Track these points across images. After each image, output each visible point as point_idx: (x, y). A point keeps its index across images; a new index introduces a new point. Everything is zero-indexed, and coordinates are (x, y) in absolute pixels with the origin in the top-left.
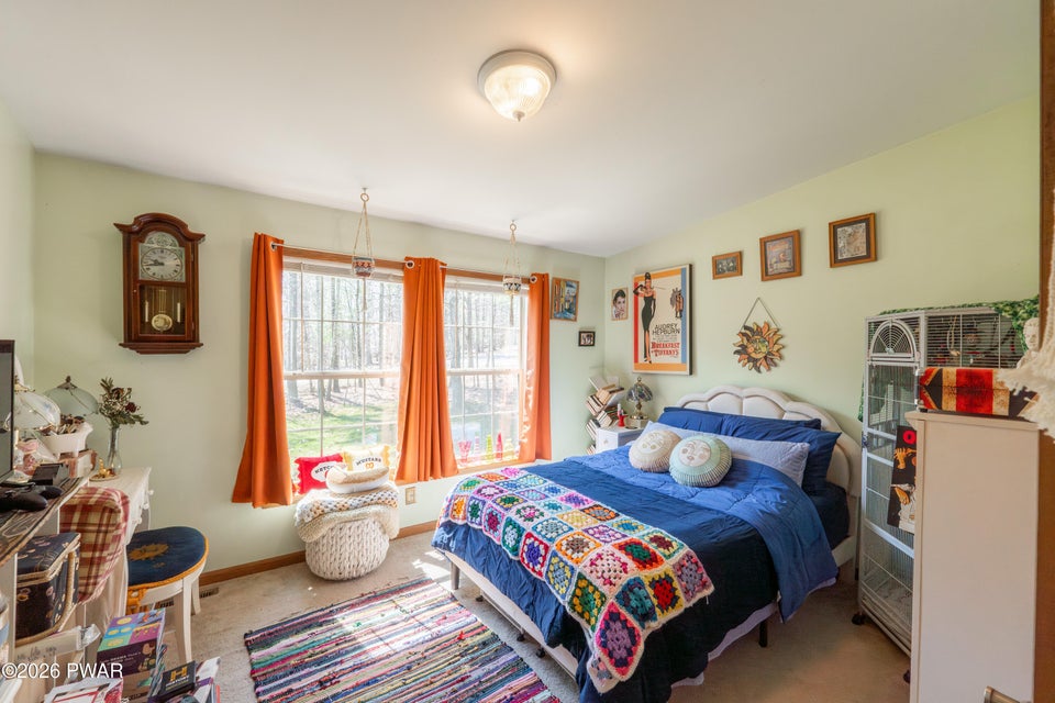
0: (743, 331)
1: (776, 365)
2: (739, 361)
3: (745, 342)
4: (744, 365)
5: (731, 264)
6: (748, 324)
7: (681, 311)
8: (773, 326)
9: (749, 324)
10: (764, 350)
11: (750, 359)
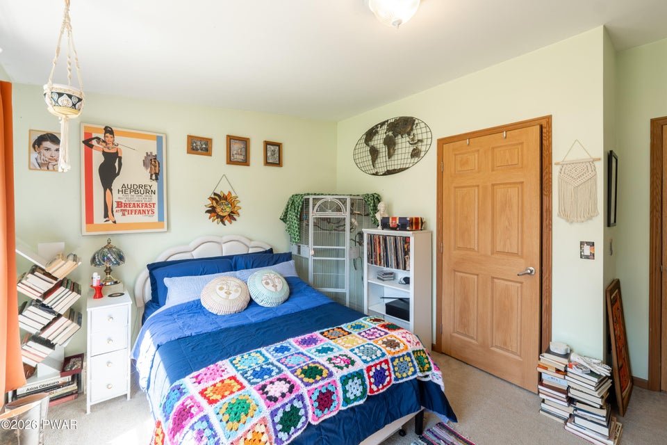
0: (213, 196)
1: (235, 219)
2: (210, 218)
3: (215, 204)
4: (213, 221)
5: (204, 146)
6: (216, 192)
7: (157, 175)
8: (233, 195)
9: (218, 192)
10: (228, 210)
11: (218, 216)
